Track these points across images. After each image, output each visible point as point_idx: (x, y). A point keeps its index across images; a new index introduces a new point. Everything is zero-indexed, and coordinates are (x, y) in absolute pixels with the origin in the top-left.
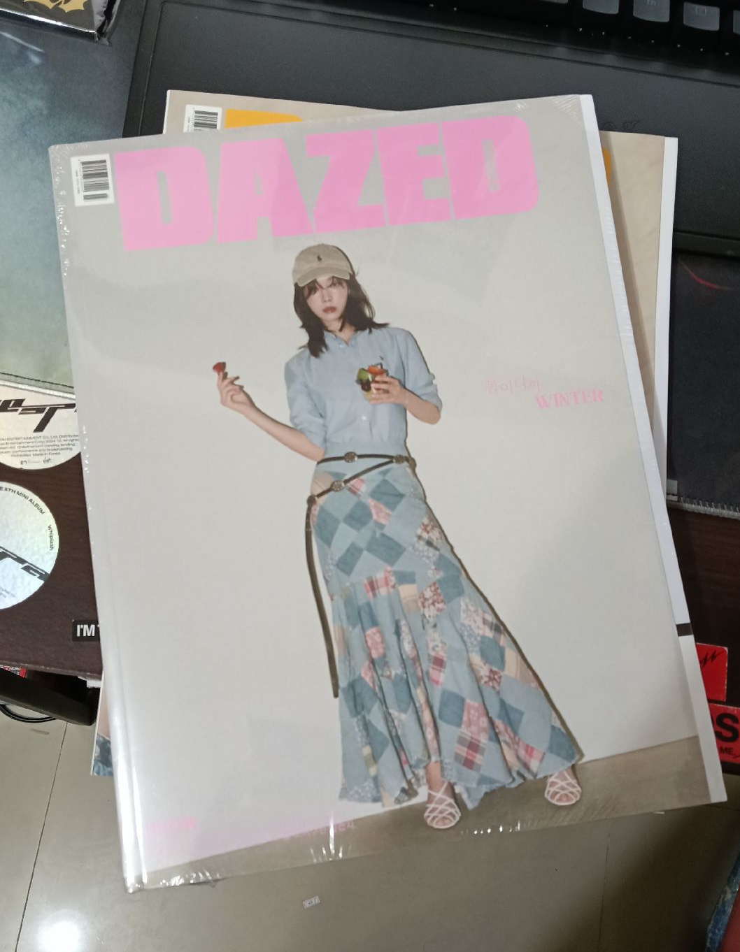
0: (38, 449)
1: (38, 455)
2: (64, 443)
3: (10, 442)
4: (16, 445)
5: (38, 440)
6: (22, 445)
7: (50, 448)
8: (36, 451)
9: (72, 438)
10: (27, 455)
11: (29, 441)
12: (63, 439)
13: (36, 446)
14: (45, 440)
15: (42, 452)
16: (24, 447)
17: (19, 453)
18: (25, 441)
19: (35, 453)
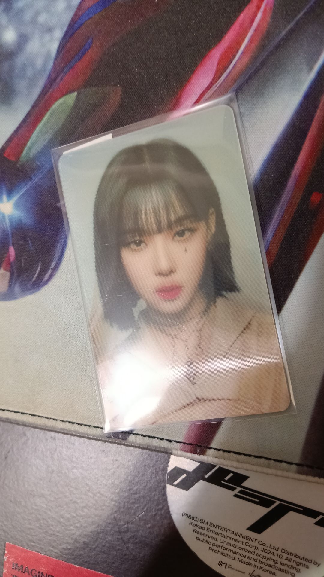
0: (247, 554)
1: (245, 563)
2: (286, 562)
3: (213, 529)
4: (219, 537)
5: (250, 542)
6: (227, 540)
7: (264, 560)
8: (244, 556)
9: (298, 560)
10: (230, 557)
11: (237, 538)
12: (285, 556)
13: (246, 551)
14: (260, 547)
15: (251, 562)
16: (229, 544)
17: (221, 550)
18: (232, 536)
19: (241, 558)
